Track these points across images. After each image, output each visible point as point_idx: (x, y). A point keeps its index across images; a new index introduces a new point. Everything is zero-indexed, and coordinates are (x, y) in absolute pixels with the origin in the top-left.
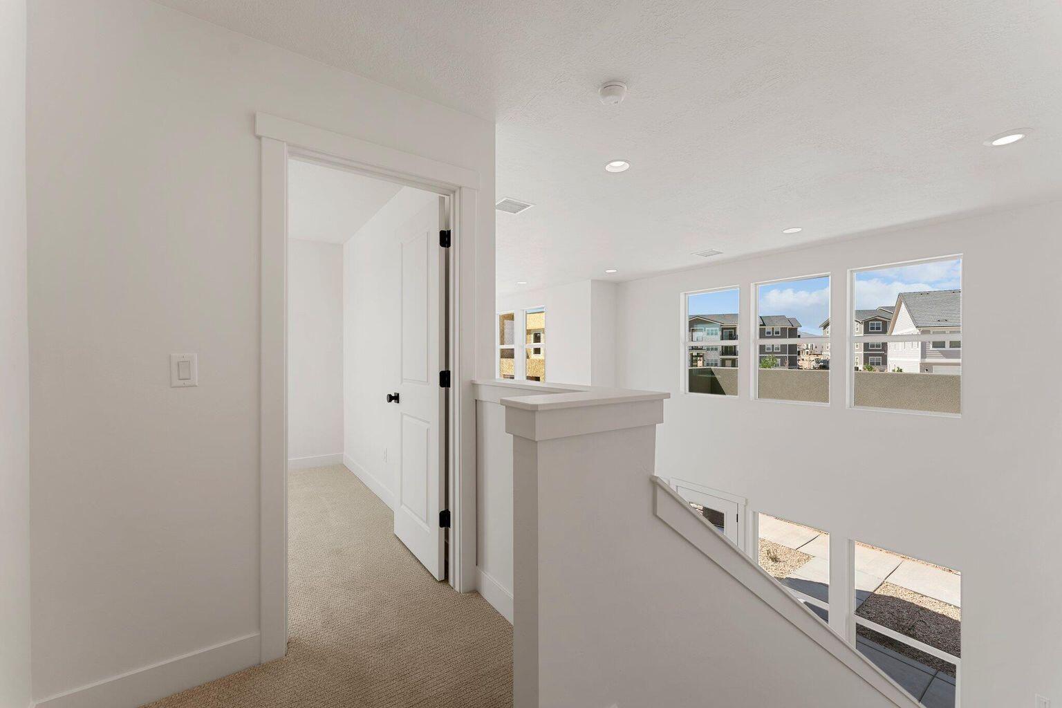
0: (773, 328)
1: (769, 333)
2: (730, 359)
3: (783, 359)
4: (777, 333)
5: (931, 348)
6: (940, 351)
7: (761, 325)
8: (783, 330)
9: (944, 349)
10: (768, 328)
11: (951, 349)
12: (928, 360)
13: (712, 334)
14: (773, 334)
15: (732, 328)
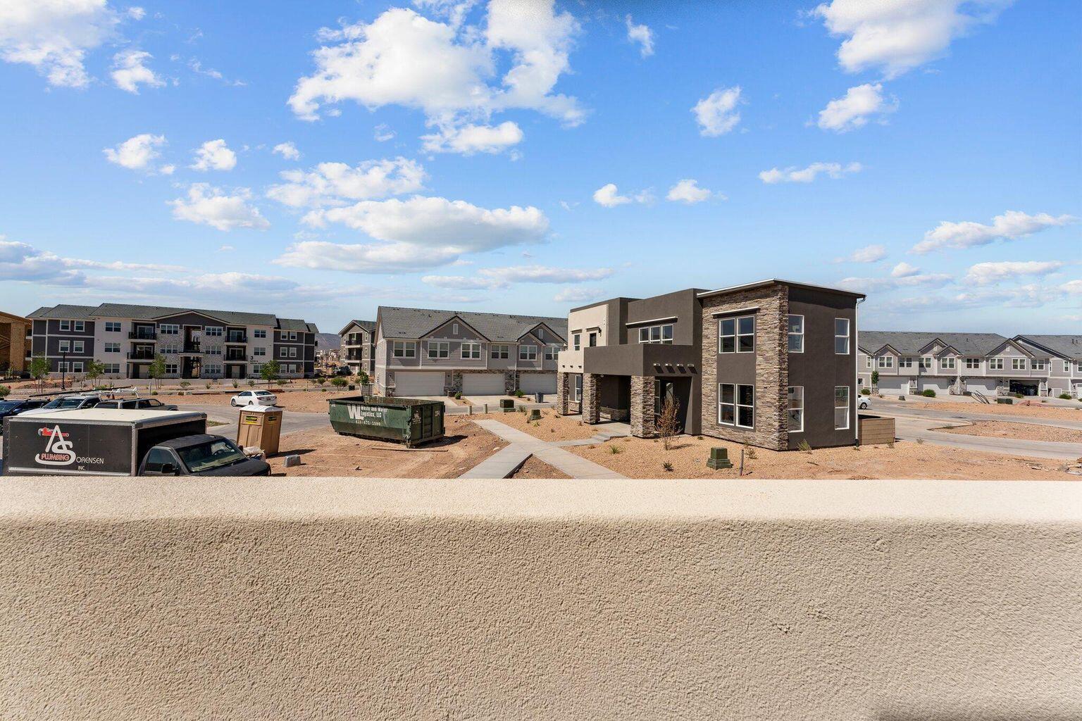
0: (289, 333)
1: (284, 337)
2: (237, 365)
3: (298, 365)
4: (293, 337)
5: (394, 357)
6: (400, 359)
7: (275, 328)
8: (300, 334)
9: (401, 357)
10: (283, 332)
11: (408, 357)
12: (391, 367)
13: (214, 334)
14: (289, 338)
15: (241, 329)
